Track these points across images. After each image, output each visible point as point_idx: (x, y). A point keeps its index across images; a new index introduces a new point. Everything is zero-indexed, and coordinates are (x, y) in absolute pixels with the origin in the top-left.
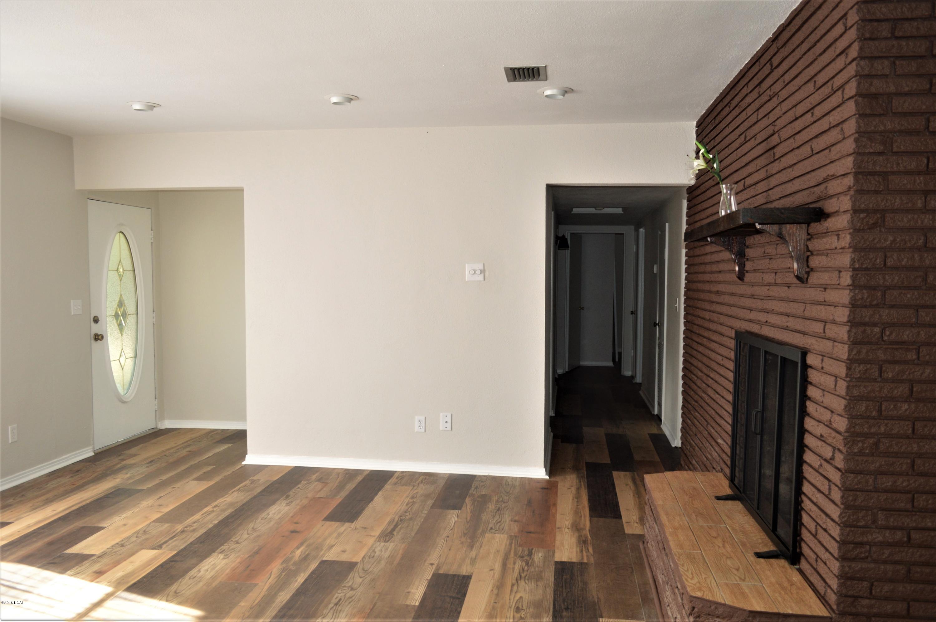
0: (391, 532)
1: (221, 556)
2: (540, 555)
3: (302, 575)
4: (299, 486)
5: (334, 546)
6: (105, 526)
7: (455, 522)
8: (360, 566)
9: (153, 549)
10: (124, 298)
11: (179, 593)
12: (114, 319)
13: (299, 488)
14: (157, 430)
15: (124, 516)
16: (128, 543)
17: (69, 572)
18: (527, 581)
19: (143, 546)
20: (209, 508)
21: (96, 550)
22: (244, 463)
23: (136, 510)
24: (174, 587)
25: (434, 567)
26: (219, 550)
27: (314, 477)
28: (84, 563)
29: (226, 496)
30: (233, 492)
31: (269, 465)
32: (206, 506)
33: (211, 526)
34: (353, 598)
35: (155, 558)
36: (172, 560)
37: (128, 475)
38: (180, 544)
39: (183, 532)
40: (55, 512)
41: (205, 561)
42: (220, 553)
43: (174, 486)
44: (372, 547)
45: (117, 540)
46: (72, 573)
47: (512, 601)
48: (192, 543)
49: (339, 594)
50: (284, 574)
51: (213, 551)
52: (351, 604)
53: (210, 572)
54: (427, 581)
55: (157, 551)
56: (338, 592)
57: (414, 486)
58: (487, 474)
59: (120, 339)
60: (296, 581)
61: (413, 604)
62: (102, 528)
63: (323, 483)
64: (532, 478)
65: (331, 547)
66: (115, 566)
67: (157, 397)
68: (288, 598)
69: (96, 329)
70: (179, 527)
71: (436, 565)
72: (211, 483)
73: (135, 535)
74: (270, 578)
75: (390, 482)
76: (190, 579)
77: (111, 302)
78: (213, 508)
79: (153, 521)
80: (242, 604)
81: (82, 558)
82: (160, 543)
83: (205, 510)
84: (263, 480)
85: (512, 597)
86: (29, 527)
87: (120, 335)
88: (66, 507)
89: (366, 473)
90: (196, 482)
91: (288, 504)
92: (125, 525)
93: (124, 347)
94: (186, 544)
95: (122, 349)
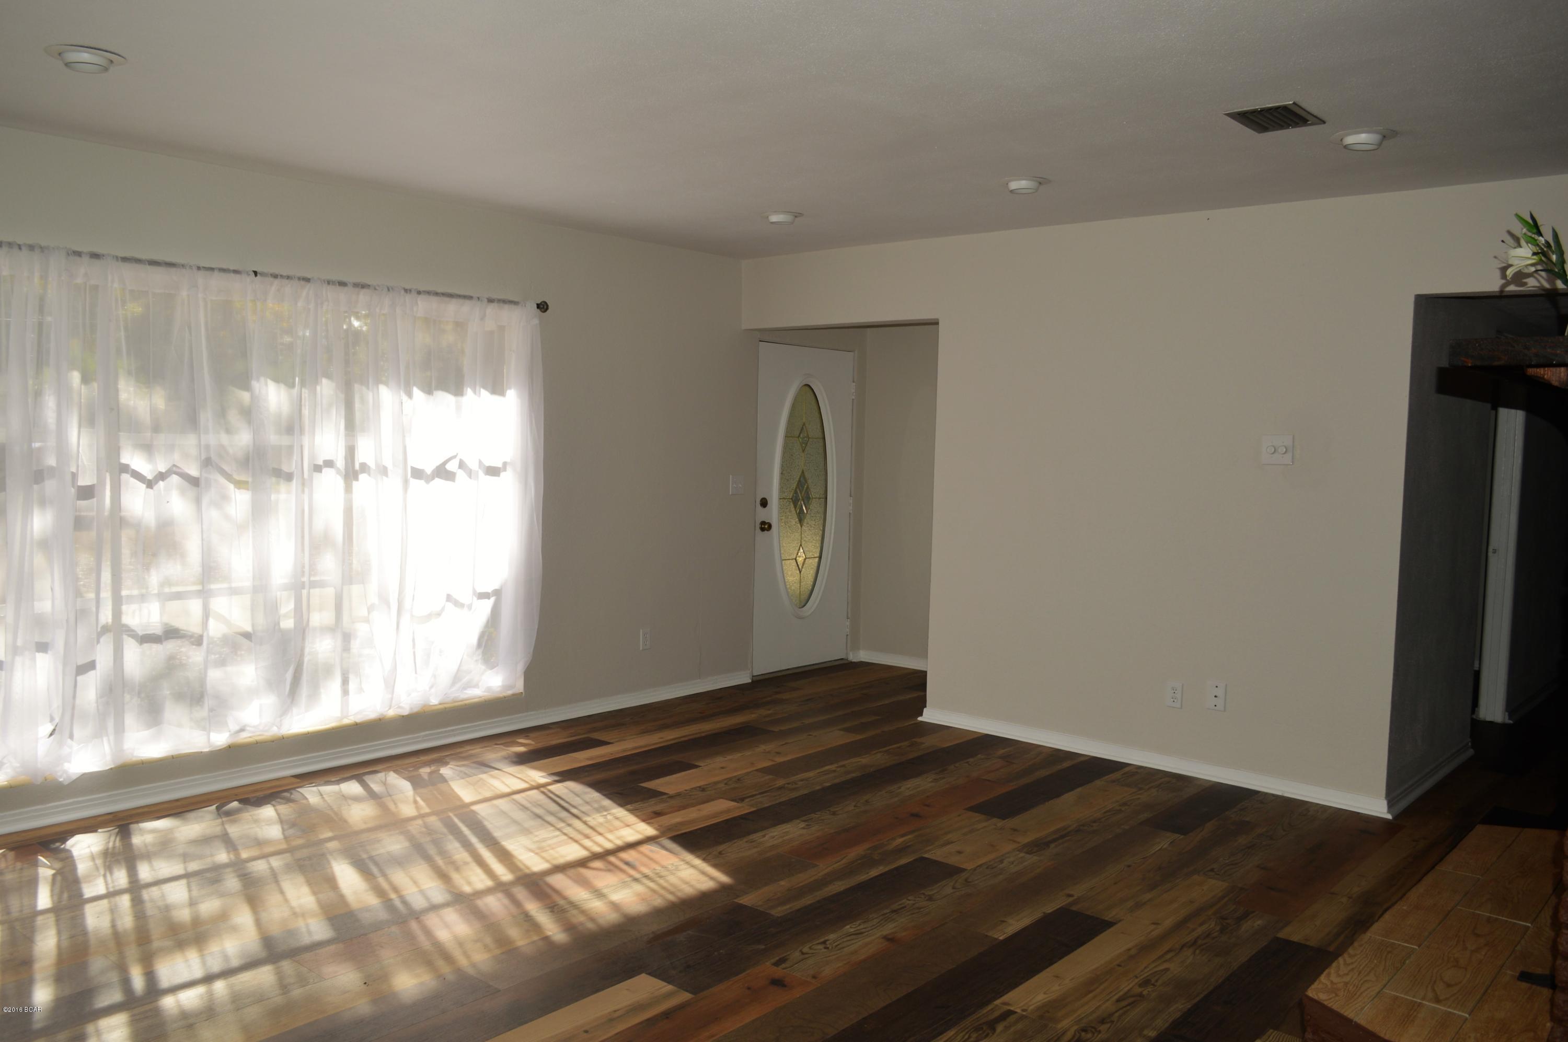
0: (1047, 844)
1: (803, 825)
2: (1259, 922)
3: (881, 868)
4: (971, 760)
5: (952, 843)
6: (700, 765)
7: (1160, 849)
8: (964, 875)
9: (733, 800)
10: (807, 475)
11: (724, 854)
12: (791, 503)
13: (967, 762)
14: (846, 662)
15: (729, 757)
16: (710, 789)
17: (629, 807)
18: (1198, 951)
19: (724, 795)
20: (833, 767)
21: (671, 790)
22: (920, 719)
23: (748, 753)
24: (721, 848)
25: (1071, 899)
26: (804, 818)
27: (1001, 752)
28: (650, 800)
29: (864, 756)
30: (877, 753)
31: (951, 727)
32: (832, 764)
33: (818, 788)
34: (922, 910)
35: (728, 811)
36: (744, 817)
37: (769, 712)
38: (765, 801)
39: (780, 788)
40: (661, 740)
41: (779, 826)
42: (803, 821)
43: (810, 733)
44: (1002, 856)
45: (701, 783)
46: (631, 808)
47: (1146, 971)
48: (780, 803)
49: (908, 901)
50: (859, 861)
51: (797, 817)
52: (914, 915)
53: (775, 840)
54: (1042, 914)
55: (736, 803)
56: (909, 898)
57: (1140, 789)
58: (1280, 793)
59: (800, 530)
60: (868, 873)
61: (996, 937)
62: (697, 767)
63: (1007, 761)
64: (1359, 813)
65: (949, 843)
66: (679, 811)
67: (849, 616)
68: (842, 889)
69: (762, 515)
70: (781, 782)
71: (1075, 898)
72: (859, 737)
73: (725, 782)
74: (840, 861)
75: (1106, 777)
76: (746, 842)
77: (788, 480)
78: (837, 767)
79: (757, 770)
80: (782, 883)
81: (655, 794)
82: (744, 796)
83: (827, 768)
84: (929, 742)
85: (1153, 965)
86: (625, 751)
87: (799, 525)
88: (677, 736)
89: (1082, 759)
90: (842, 732)
91: (935, 780)
92: (722, 768)
93: (803, 543)
94: (774, 803)
95: (801, 545)
